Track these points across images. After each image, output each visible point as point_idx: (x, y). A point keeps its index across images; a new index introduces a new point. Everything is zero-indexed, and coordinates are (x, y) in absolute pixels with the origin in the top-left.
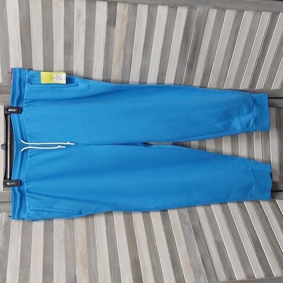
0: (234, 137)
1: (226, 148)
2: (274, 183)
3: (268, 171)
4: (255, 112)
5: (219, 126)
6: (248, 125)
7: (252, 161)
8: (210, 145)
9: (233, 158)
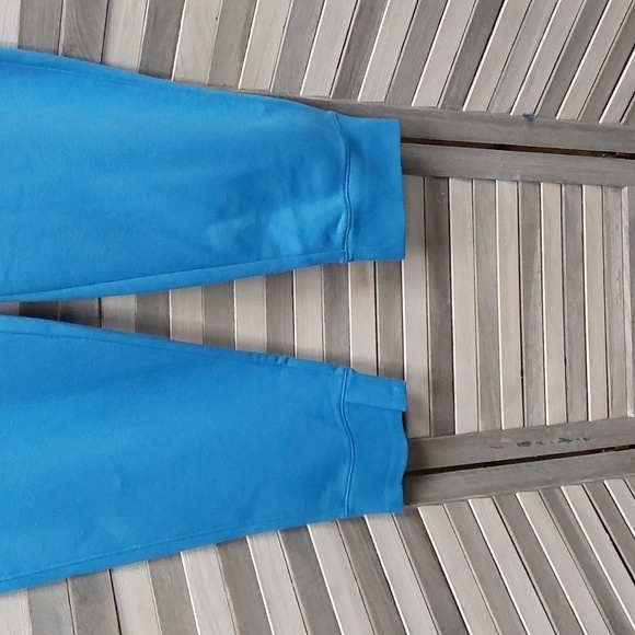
0: (279, 282)
1: (249, 323)
2: (415, 445)
3: (395, 406)
4: (354, 189)
5: (217, 235)
6: (327, 237)
7: (340, 371)
8: (186, 314)
9: (271, 359)
